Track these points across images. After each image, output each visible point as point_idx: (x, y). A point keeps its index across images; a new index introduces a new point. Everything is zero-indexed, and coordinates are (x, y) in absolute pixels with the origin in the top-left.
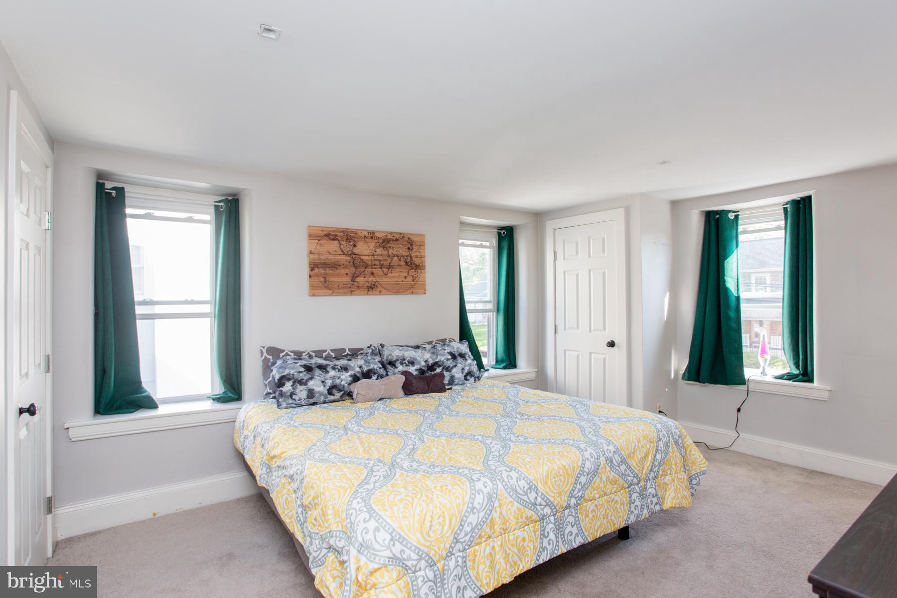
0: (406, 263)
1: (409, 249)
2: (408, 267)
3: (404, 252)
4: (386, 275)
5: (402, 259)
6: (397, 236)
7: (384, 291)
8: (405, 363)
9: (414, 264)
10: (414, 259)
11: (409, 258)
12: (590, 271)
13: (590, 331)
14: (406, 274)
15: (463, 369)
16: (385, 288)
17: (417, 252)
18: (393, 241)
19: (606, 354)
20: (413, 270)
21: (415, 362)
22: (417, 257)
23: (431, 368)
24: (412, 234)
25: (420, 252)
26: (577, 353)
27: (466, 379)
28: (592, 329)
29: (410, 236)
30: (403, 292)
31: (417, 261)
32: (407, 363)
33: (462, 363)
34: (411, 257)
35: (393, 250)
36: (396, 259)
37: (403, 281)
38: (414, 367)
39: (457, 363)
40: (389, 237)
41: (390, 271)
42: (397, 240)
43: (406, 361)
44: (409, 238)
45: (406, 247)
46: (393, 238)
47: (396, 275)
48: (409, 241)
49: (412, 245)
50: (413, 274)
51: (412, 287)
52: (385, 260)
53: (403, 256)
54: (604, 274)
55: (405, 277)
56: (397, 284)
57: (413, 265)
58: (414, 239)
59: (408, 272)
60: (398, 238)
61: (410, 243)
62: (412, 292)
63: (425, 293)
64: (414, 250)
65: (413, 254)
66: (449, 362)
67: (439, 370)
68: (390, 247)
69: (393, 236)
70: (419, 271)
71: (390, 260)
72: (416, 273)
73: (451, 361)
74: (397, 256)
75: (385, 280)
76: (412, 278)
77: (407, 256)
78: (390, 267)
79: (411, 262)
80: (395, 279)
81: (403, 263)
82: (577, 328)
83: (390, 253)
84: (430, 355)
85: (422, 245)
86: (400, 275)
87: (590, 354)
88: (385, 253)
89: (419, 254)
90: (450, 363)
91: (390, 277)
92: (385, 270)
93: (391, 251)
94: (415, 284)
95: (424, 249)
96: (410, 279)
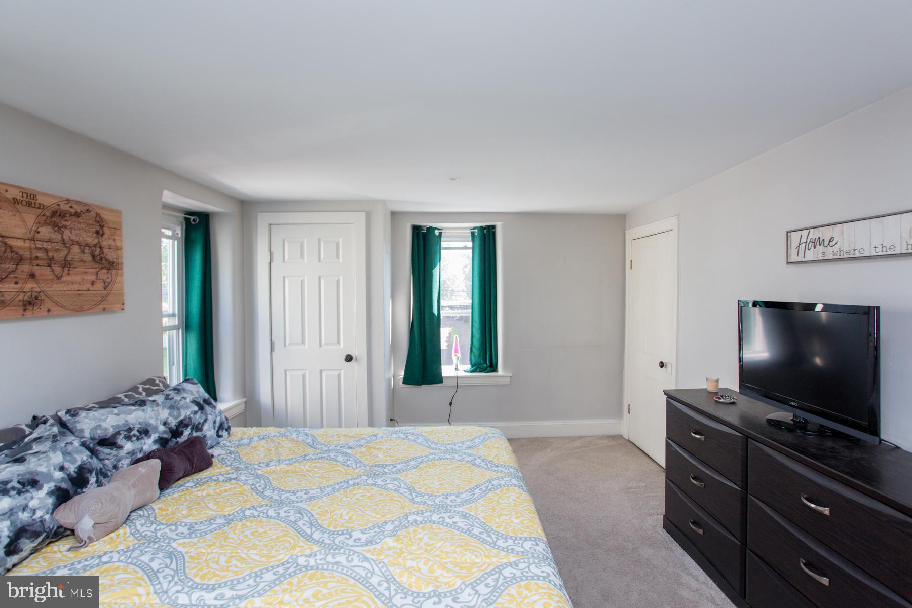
0: (94, 257)
1: (97, 232)
2: (97, 266)
3: (91, 239)
4: (59, 278)
5: (87, 250)
6: (78, 209)
7: (56, 309)
8: (134, 435)
9: (107, 260)
10: (106, 251)
11: (98, 250)
12: (320, 278)
13: (320, 346)
14: (93, 278)
15: (215, 422)
16: (57, 304)
17: (110, 239)
18: (71, 215)
19: (341, 370)
20: (104, 271)
21: (149, 428)
22: (110, 247)
23: (176, 433)
24: (101, 208)
25: (114, 240)
26: (303, 372)
27: (219, 436)
28: (323, 343)
29: (99, 211)
30: (89, 309)
31: (110, 255)
32: (137, 434)
33: (212, 414)
34: (101, 248)
35: (71, 233)
36: (76, 249)
37: (88, 290)
38: (150, 437)
39: (206, 415)
40: (64, 207)
41: (66, 271)
42: (77, 215)
43: (135, 432)
44: (98, 214)
45: (94, 230)
46: (71, 210)
47: (78, 278)
48: (98, 219)
49: (102, 227)
50: (105, 277)
51: (104, 299)
52: (57, 250)
53: (87, 245)
54: (338, 282)
55: (93, 283)
56: (79, 295)
57: (104, 262)
58: (106, 216)
59: (97, 273)
60: (79, 211)
61: (98, 222)
62: (104, 309)
63: (123, 309)
64: (106, 236)
65: (105, 243)
66: (197, 416)
67: (187, 433)
68: (66, 227)
69: (71, 207)
70: (114, 271)
71: (65, 252)
72: (109, 275)
73: (199, 413)
74: (79, 244)
75: (58, 287)
76: (102, 284)
77: (95, 246)
78: (66, 264)
79: (102, 256)
80: (76, 287)
81: (87, 257)
82: (303, 343)
83: (66, 237)
84: (168, 411)
85: (117, 228)
86: (83, 279)
87: (321, 371)
88: (57, 236)
89: (113, 243)
90: (198, 418)
91: (67, 283)
92: (58, 270)
93: (67, 233)
94: (107, 295)
95: (121, 236)
96: (99, 286)
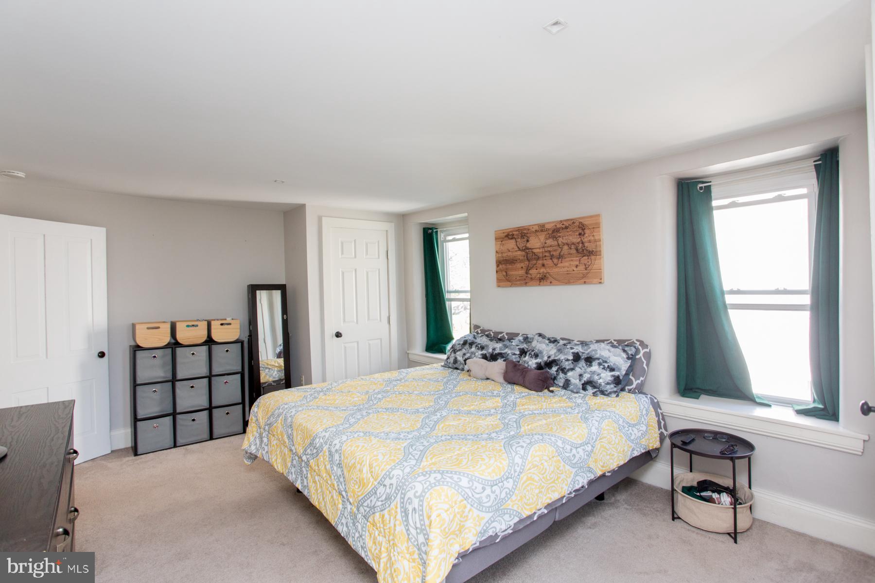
0: (577, 250)
1: (580, 234)
2: (580, 255)
3: (576, 239)
4: (556, 265)
5: (573, 247)
6: (566, 224)
7: (554, 282)
9: (587, 250)
10: (586, 245)
11: (581, 245)
14: (577, 263)
15: (581, 375)
16: (555, 279)
17: (589, 236)
18: (563, 229)
20: (586, 258)
22: (590, 241)
24: (579, 218)
25: (593, 236)
27: (584, 389)
29: (581, 221)
30: (574, 282)
31: (590, 246)
33: (583, 369)
34: (583, 243)
35: (563, 239)
36: (566, 247)
37: (574, 271)
40: (558, 226)
41: (560, 261)
42: (566, 228)
44: (580, 223)
45: (577, 233)
46: (563, 226)
47: (567, 264)
48: (580, 226)
49: (583, 230)
50: (586, 262)
51: (584, 276)
52: (555, 251)
53: (573, 244)
55: (577, 266)
56: (568, 274)
57: (585, 252)
58: (586, 222)
59: (580, 260)
60: (567, 225)
61: (581, 227)
62: (585, 282)
63: (600, 283)
64: (586, 235)
65: (586, 240)
68: (560, 236)
69: (563, 224)
70: (593, 257)
71: (560, 250)
72: (589, 260)
74: (568, 244)
75: (556, 270)
76: (584, 267)
77: (578, 243)
78: (560, 257)
79: (583, 248)
80: (566, 269)
81: (573, 251)
83: (560, 242)
85: (597, 226)
86: (570, 264)
88: (556, 243)
89: (592, 238)
91: (561, 267)
92: (555, 261)
93: (560, 240)
94: (588, 273)
95: (599, 231)
96: (582, 267)
